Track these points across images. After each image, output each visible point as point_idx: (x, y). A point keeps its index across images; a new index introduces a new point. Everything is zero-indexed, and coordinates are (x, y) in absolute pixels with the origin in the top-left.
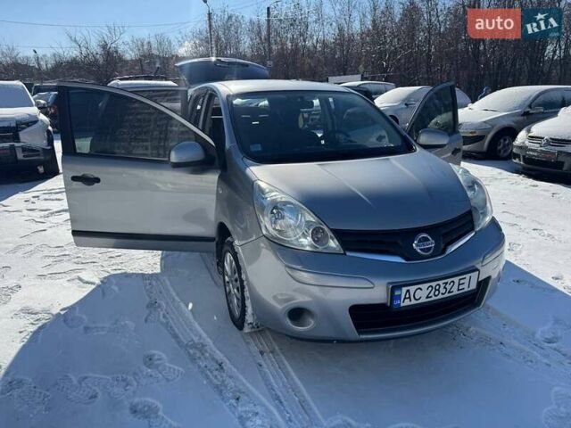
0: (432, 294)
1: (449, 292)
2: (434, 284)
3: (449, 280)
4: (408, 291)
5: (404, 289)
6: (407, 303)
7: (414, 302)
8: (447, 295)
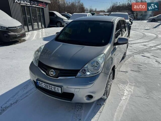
0: (46, 86)
1: (51, 89)
2: (46, 84)
3: (50, 85)
4: (39, 82)
5: (39, 81)
6: (40, 85)
7: (41, 86)
8: (50, 89)
